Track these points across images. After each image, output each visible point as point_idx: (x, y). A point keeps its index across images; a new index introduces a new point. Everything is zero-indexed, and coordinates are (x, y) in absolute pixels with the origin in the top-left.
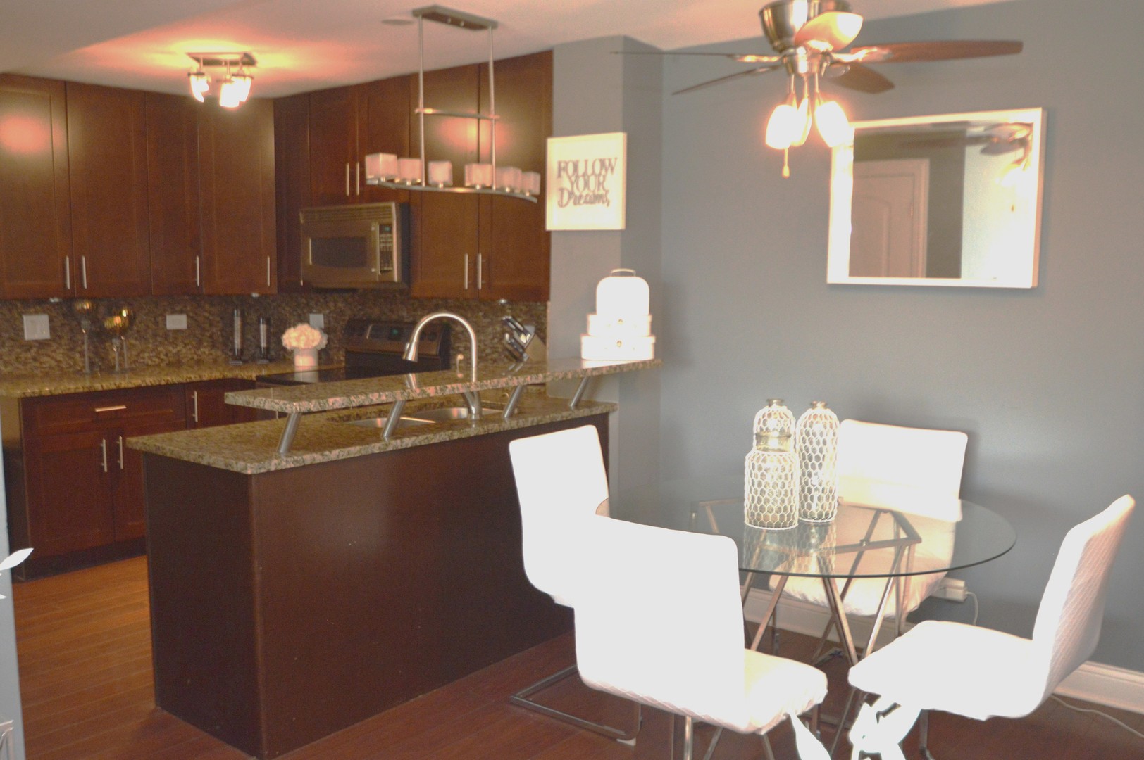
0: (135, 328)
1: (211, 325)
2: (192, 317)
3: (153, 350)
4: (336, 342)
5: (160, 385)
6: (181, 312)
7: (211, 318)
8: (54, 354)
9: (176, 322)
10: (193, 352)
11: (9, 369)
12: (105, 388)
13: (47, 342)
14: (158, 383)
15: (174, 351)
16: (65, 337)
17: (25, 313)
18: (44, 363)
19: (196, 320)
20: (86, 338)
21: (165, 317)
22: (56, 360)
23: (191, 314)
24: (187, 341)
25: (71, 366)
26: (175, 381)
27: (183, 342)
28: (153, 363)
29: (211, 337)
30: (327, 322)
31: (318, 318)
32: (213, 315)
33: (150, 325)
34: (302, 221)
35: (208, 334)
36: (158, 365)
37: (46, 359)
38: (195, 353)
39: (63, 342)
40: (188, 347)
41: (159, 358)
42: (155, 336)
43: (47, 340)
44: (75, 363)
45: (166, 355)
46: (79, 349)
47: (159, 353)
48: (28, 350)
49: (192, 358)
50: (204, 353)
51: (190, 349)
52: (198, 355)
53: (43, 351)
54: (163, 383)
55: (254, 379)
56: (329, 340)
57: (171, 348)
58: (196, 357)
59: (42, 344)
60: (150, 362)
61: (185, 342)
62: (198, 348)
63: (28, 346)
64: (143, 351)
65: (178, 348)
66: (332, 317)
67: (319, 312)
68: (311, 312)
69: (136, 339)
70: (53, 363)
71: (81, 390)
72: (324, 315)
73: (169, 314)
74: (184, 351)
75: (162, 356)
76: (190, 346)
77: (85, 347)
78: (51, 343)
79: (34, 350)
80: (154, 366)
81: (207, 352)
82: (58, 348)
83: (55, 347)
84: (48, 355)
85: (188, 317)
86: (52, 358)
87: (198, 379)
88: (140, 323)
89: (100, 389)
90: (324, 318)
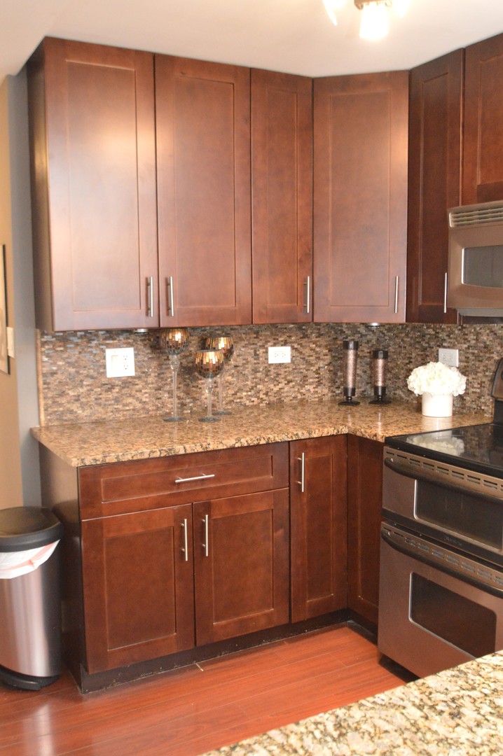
0: (232, 362)
1: (318, 358)
2: (296, 349)
3: (252, 388)
4: (476, 385)
5: (258, 445)
6: (285, 343)
7: (318, 349)
8: (139, 395)
9: (280, 354)
10: (297, 390)
11: (88, 412)
12: (189, 451)
13: (130, 380)
14: (256, 442)
15: (276, 389)
16: (153, 374)
17: (108, 346)
18: (127, 405)
19: (301, 353)
20: (174, 374)
21: (267, 349)
22: (141, 402)
23: (296, 346)
24: (289, 378)
25: (158, 409)
26: (278, 439)
27: (285, 378)
28: (251, 404)
29: (317, 372)
30: (465, 359)
31: (451, 355)
32: (320, 346)
33: (250, 359)
34: (451, 225)
35: (314, 369)
36: (257, 406)
37: (130, 400)
38: (299, 391)
39: (150, 380)
40: (291, 384)
41: (258, 398)
42: (255, 371)
43: (132, 377)
44: (164, 405)
45: (266, 394)
46: (167, 388)
47: (259, 392)
48: (109, 390)
49: (295, 398)
50: (309, 390)
51: (293, 387)
52: (301, 393)
53: (126, 390)
54: (263, 442)
55: (382, 440)
56: (468, 383)
57: (272, 386)
58: (299, 396)
59: (127, 383)
60: (248, 403)
61: (288, 378)
62: (302, 386)
63: (110, 386)
64: (240, 390)
65: (280, 386)
66: (473, 354)
67: (453, 347)
68: (441, 346)
69: (232, 375)
70: (139, 405)
71: (157, 454)
72: (460, 350)
73: (272, 346)
74: (286, 389)
75: (262, 396)
76: (294, 383)
77: (174, 386)
78: (137, 381)
79: (117, 389)
80: (252, 407)
81: (312, 390)
82: (144, 388)
83: (140, 386)
84: (131, 396)
85: (293, 348)
86: (137, 399)
87: (306, 436)
88: (238, 356)
89: (182, 452)
90: (460, 355)
